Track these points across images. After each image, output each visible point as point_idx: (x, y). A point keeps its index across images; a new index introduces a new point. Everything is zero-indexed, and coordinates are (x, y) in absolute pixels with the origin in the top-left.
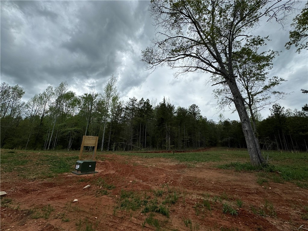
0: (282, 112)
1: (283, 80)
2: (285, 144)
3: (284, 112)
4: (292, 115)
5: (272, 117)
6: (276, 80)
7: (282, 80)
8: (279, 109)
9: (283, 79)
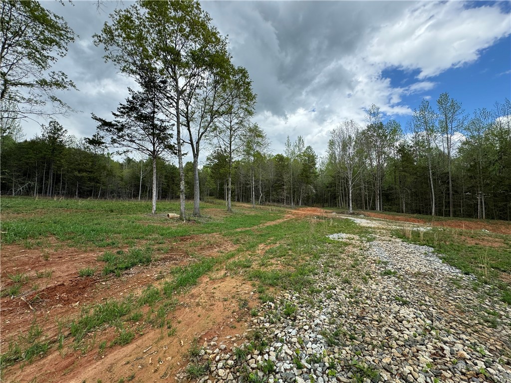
0: (62, 137)
1: (74, 86)
2: (49, 186)
3: (65, 138)
4: (74, 146)
5: (43, 141)
6: (63, 79)
7: (72, 85)
8: (58, 130)
9: (74, 84)
